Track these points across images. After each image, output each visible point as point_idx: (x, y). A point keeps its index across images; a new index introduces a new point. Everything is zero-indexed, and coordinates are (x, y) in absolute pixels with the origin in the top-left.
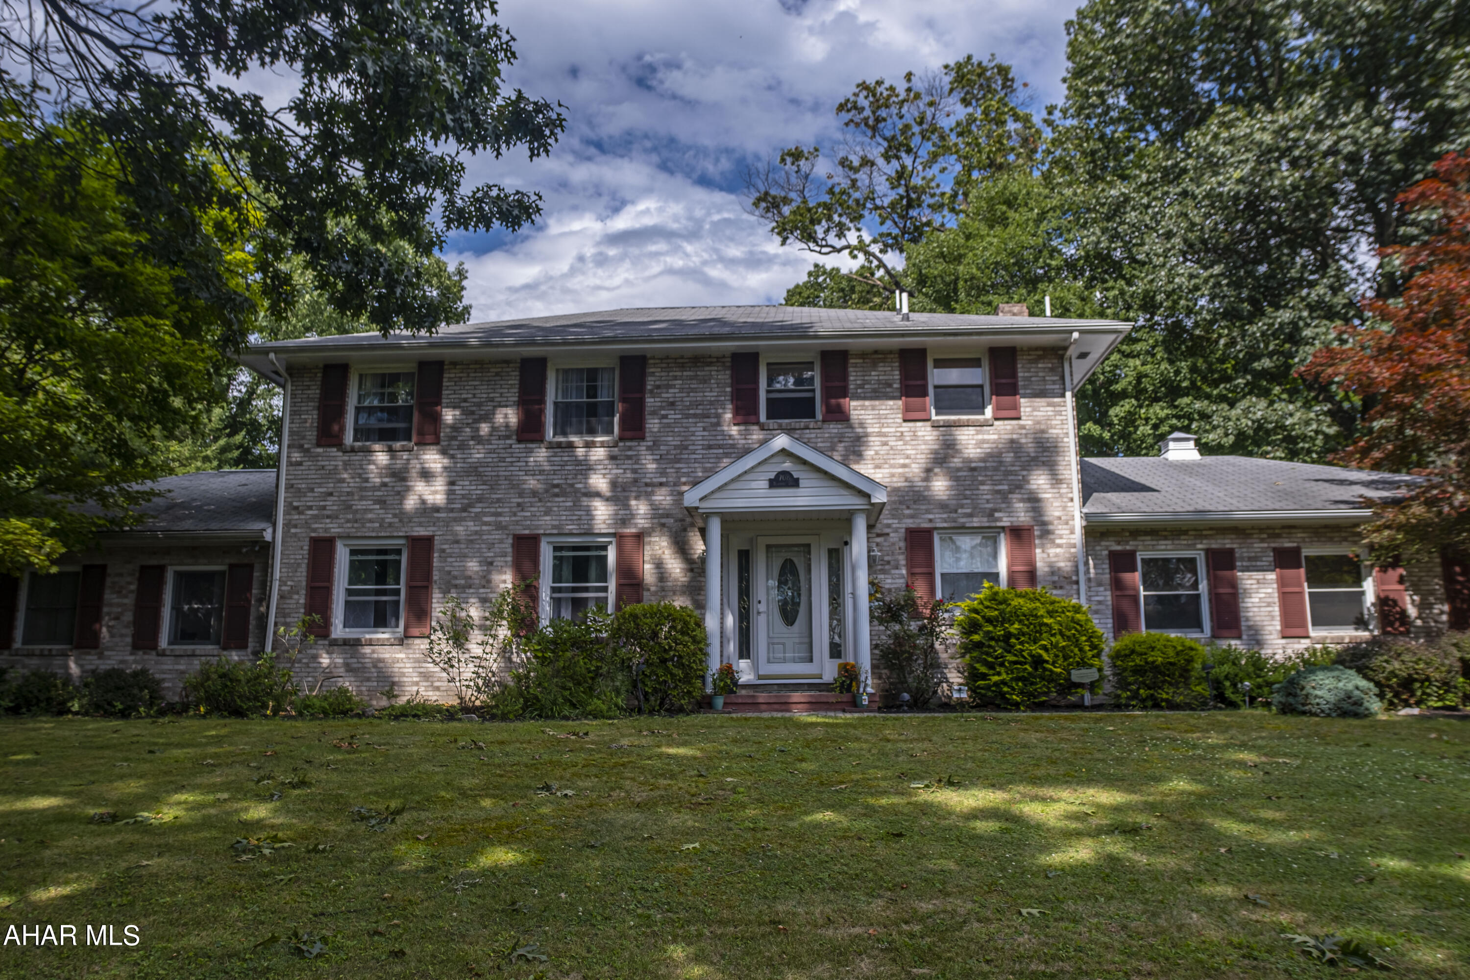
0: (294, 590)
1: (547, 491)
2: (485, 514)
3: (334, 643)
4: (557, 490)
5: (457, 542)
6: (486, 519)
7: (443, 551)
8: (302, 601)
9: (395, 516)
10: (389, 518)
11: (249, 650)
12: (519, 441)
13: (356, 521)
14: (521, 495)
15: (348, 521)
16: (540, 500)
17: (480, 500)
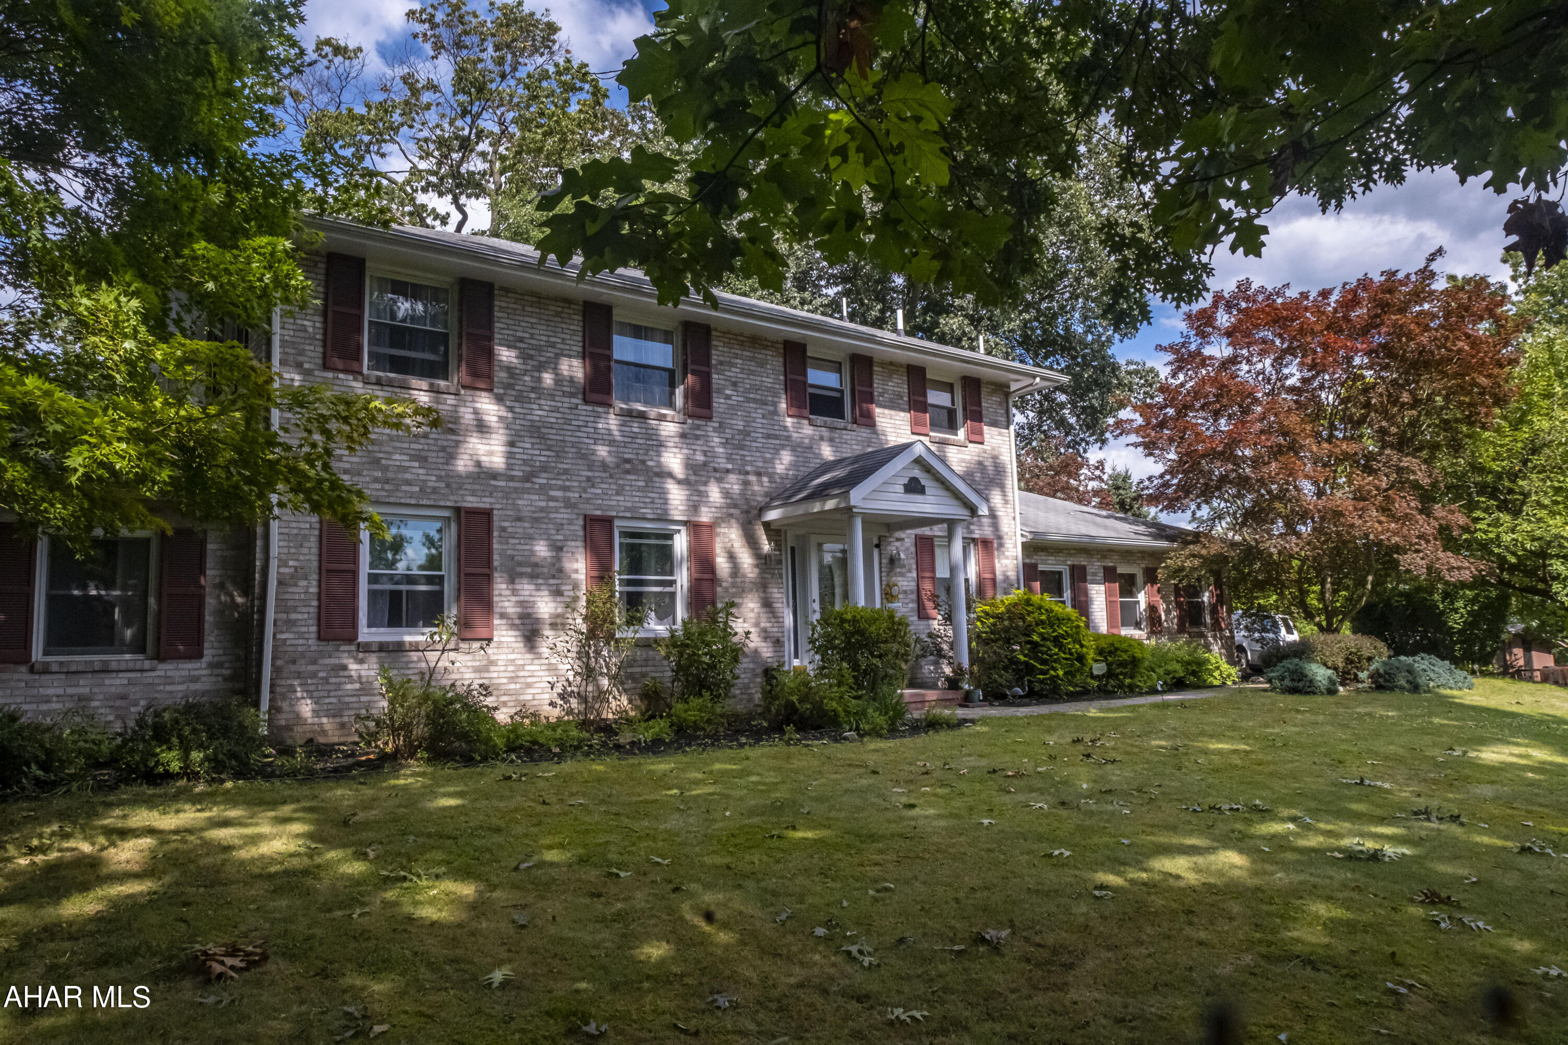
0: (299, 574)
1: (618, 466)
2: (551, 487)
3: (366, 648)
4: (628, 466)
5: (519, 519)
6: (553, 493)
7: (504, 529)
8: (314, 590)
9: (439, 478)
10: (432, 481)
11: (206, 660)
12: (586, 401)
13: (387, 481)
14: (590, 468)
15: (376, 480)
16: (611, 477)
17: (545, 469)
